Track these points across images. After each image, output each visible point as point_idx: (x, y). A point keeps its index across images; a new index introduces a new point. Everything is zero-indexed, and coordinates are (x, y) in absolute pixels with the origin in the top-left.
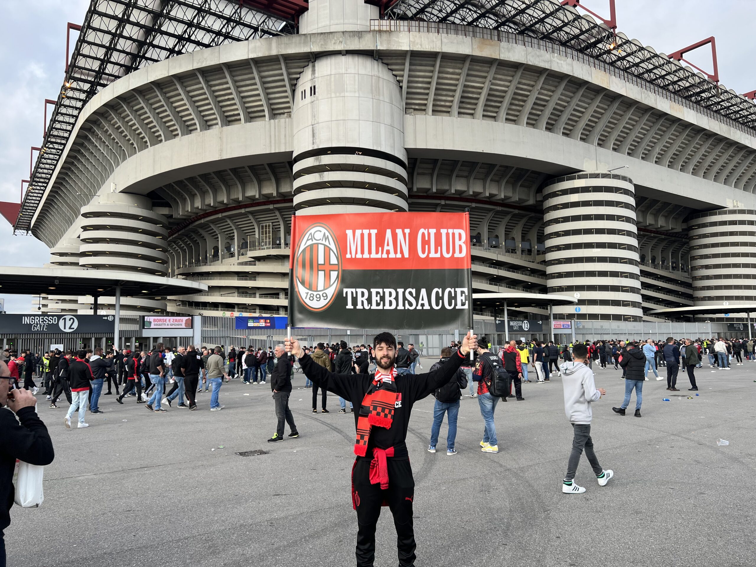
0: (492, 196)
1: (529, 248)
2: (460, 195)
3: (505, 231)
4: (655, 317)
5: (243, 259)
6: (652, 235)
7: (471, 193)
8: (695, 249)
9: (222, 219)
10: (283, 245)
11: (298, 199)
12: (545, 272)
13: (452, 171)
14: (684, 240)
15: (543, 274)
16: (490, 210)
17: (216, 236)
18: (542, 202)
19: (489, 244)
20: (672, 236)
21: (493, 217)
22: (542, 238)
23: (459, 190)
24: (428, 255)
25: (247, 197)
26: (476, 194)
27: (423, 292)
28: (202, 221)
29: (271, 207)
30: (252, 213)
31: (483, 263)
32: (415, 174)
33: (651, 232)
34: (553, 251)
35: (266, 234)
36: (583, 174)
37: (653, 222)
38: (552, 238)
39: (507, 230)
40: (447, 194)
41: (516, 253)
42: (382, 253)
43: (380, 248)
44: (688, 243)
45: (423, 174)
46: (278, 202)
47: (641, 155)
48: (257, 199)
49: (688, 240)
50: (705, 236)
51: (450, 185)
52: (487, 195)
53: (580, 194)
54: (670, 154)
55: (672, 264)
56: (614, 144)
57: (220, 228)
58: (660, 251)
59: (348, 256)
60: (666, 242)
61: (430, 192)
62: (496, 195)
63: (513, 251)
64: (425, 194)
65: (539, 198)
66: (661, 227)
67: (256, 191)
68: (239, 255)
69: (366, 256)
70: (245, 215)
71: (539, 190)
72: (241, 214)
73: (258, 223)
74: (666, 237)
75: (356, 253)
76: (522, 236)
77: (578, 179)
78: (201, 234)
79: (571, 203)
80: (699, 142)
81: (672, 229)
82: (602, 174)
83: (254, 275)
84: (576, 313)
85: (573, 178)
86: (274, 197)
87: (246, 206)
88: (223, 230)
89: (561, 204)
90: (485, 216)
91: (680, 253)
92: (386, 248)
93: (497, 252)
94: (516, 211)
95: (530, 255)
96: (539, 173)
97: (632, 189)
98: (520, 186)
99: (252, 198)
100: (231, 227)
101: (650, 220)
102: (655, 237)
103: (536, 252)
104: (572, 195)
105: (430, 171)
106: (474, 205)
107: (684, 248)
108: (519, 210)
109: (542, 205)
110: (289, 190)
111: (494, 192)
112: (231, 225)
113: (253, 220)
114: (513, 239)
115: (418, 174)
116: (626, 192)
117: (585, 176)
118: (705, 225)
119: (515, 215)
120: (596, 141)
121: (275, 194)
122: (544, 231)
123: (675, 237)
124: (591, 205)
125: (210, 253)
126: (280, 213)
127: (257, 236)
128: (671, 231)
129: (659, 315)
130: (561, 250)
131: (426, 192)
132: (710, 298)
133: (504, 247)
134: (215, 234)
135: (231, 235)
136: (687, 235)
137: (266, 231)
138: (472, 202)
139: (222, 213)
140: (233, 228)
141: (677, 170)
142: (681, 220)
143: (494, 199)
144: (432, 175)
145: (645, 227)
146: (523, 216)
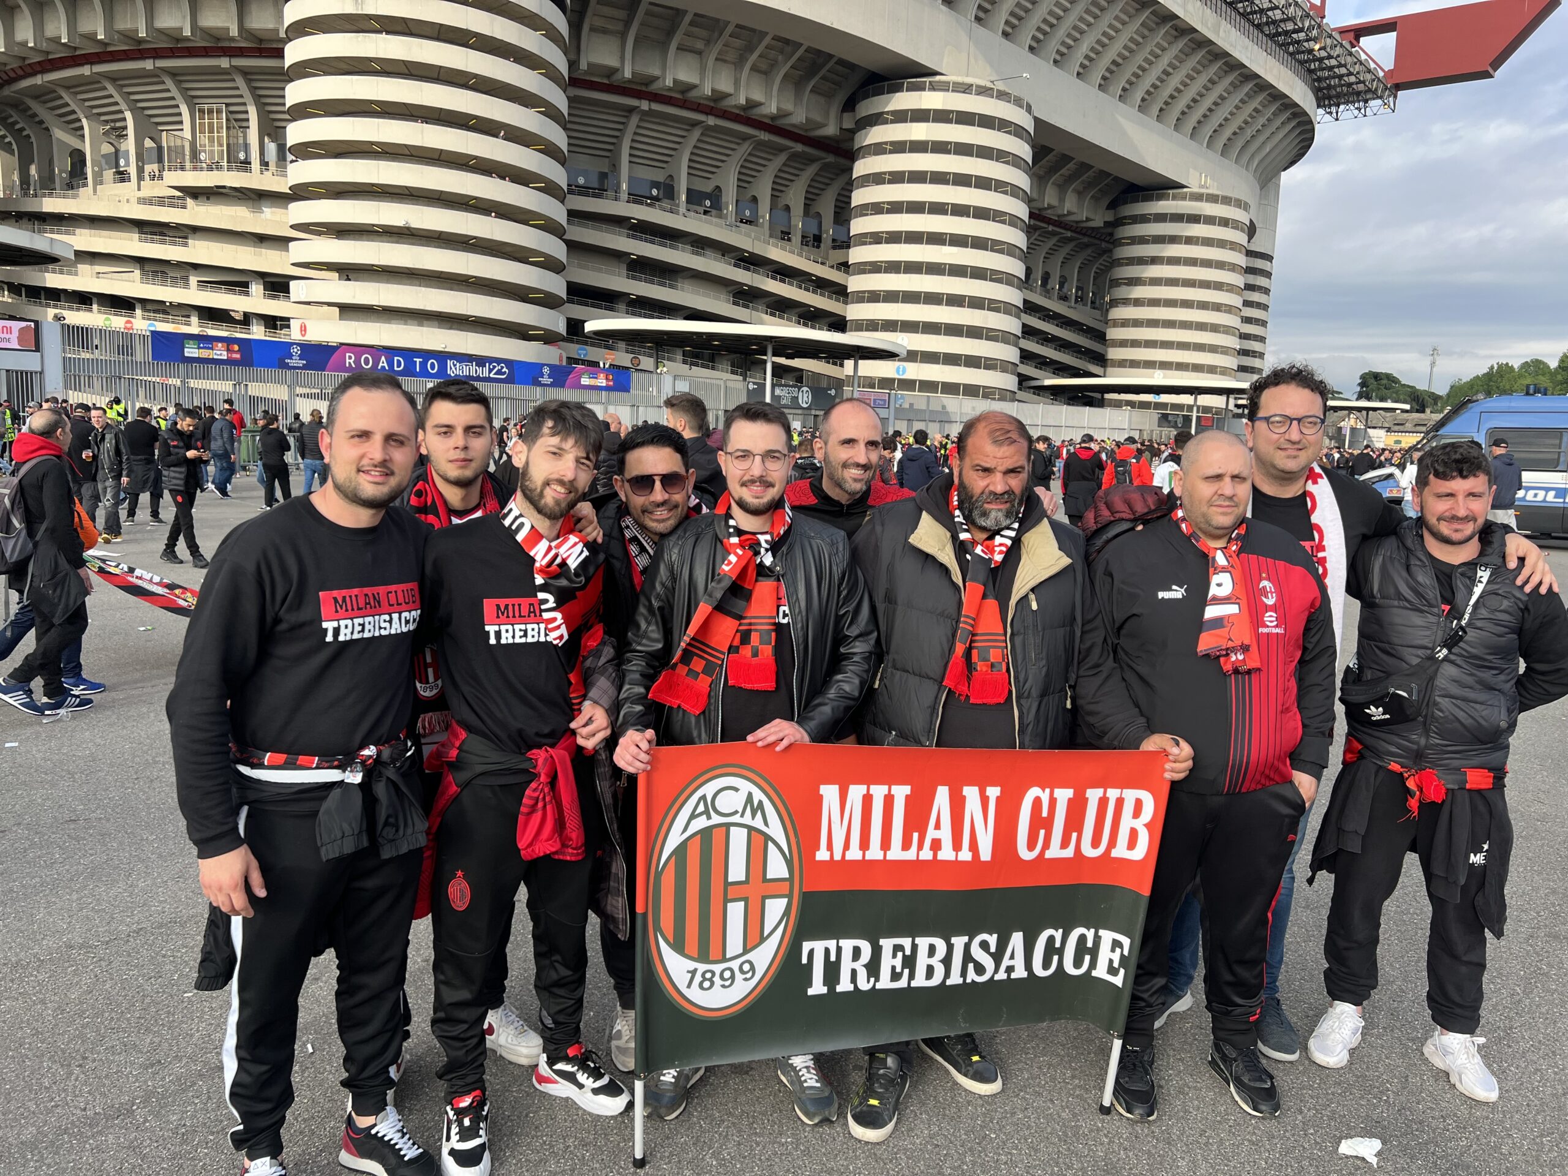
0: (751, 105)
1: (817, 233)
2: (683, 92)
3: (773, 189)
4: (1034, 393)
5: (151, 189)
6: (1051, 228)
7: (708, 92)
8: (1122, 265)
9: (92, 83)
10: (256, 164)
11: (295, 52)
12: (846, 287)
13: (670, 33)
14: (1104, 245)
15: (840, 292)
16: (745, 138)
17: (77, 125)
18: (853, 132)
19: (736, 213)
20: (1084, 235)
21: (750, 154)
22: (843, 213)
23: (682, 82)
24: (1042, 852)
25: (160, 31)
26: (719, 96)
27: (1017, 939)
28: (38, 80)
29: (224, 63)
30: (174, 74)
31: (723, 255)
32: (586, 28)
33: (1049, 221)
34: (865, 244)
35: (211, 131)
36: (939, 82)
37: (1055, 202)
38: (867, 215)
39: (776, 187)
40: (655, 87)
41: (789, 240)
42: (920, 847)
43: (916, 835)
44: (1111, 251)
45: (604, 31)
46: (240, 52)
47: (1054, 55)
48: (187, 39)
49: (1111, 246)
50: (1143, 240)
51: (664, 68)
52: (743, 101)
53: (931, 124)
54: (1105, 61)
55: (1077, 292)
56: (1007, 22)
57: (87, 104)
58: (1059, 264)
59: (822, 855)
60: (1071, 245)
61: (617, 77)
62: (760, 104)
63: (785, 236)
64: (606, 81)
65: (848, 124)
66: (1070, 213)
67: (184, 17)
68: (140, 178)
69: (875, 853)
70: (154, 76)
71: (850, 105)
72: (143, 74)
73: (191, 101)
74: (1074, 235)
75: (847, 846)
76: (805, 204)
77: (930, 89)
78: (35, 115)
79: (911, 142)
80: (1161, 42)
81: (1088, 220)
82: (978, 86)
83: (184, 232)
84: (897, 376)
85: (920, 88)
86: (233, 39)
87: (156, 54)
88: (95, 111)
89: (892, 143)
90: (733, 150)
91: (1094, 269)
92: (931, 834)
93: (753, 235)
94: (799, 147)
95: (818, 247)
96: (851, 67)
97: (1029, 125)
98: (811, 91)
99: (174, 36)
100: (116, 104)
101: (1050, 197)
102: (1054, 234)
103: (830, 242)
104: (915, 125)
105: (620, 27)
106: (711, 121)
107: (1101, 261)
108: (804, 143)
109: (852, 139)
110: (271, 26)
111: (757, 96)
112: (117, 98)
113: (175, 92)
114: (787, 208)
115: (593, 29)
116: (1017, 131)
117: (944, 87)
118: (1144, 219)
119: (794, 157)
120: (973, 11)
121: (234, 32)
122: (850, 198)
123: (1089, 236)
124: (948, 152)
125: (62, 167)
126: (248, 82)
127: (187, 134)
128: (1084, 225)
129: (1041, 390)
130: (880, 243)
131: (608, 77)
132: (1134, 364)
133: (767, 225)
134: (73, 117)
135: (118, 124)
136: (1111, 234)
137: (211, 125)
138: (707, 114)
139: (92, 63)
140: (123, 106)
141: (1114, 96)
142: (1105, 202)
143: (756, 113)
144: (623, 35)
145: (1040, 210)
146: (810, 160)
